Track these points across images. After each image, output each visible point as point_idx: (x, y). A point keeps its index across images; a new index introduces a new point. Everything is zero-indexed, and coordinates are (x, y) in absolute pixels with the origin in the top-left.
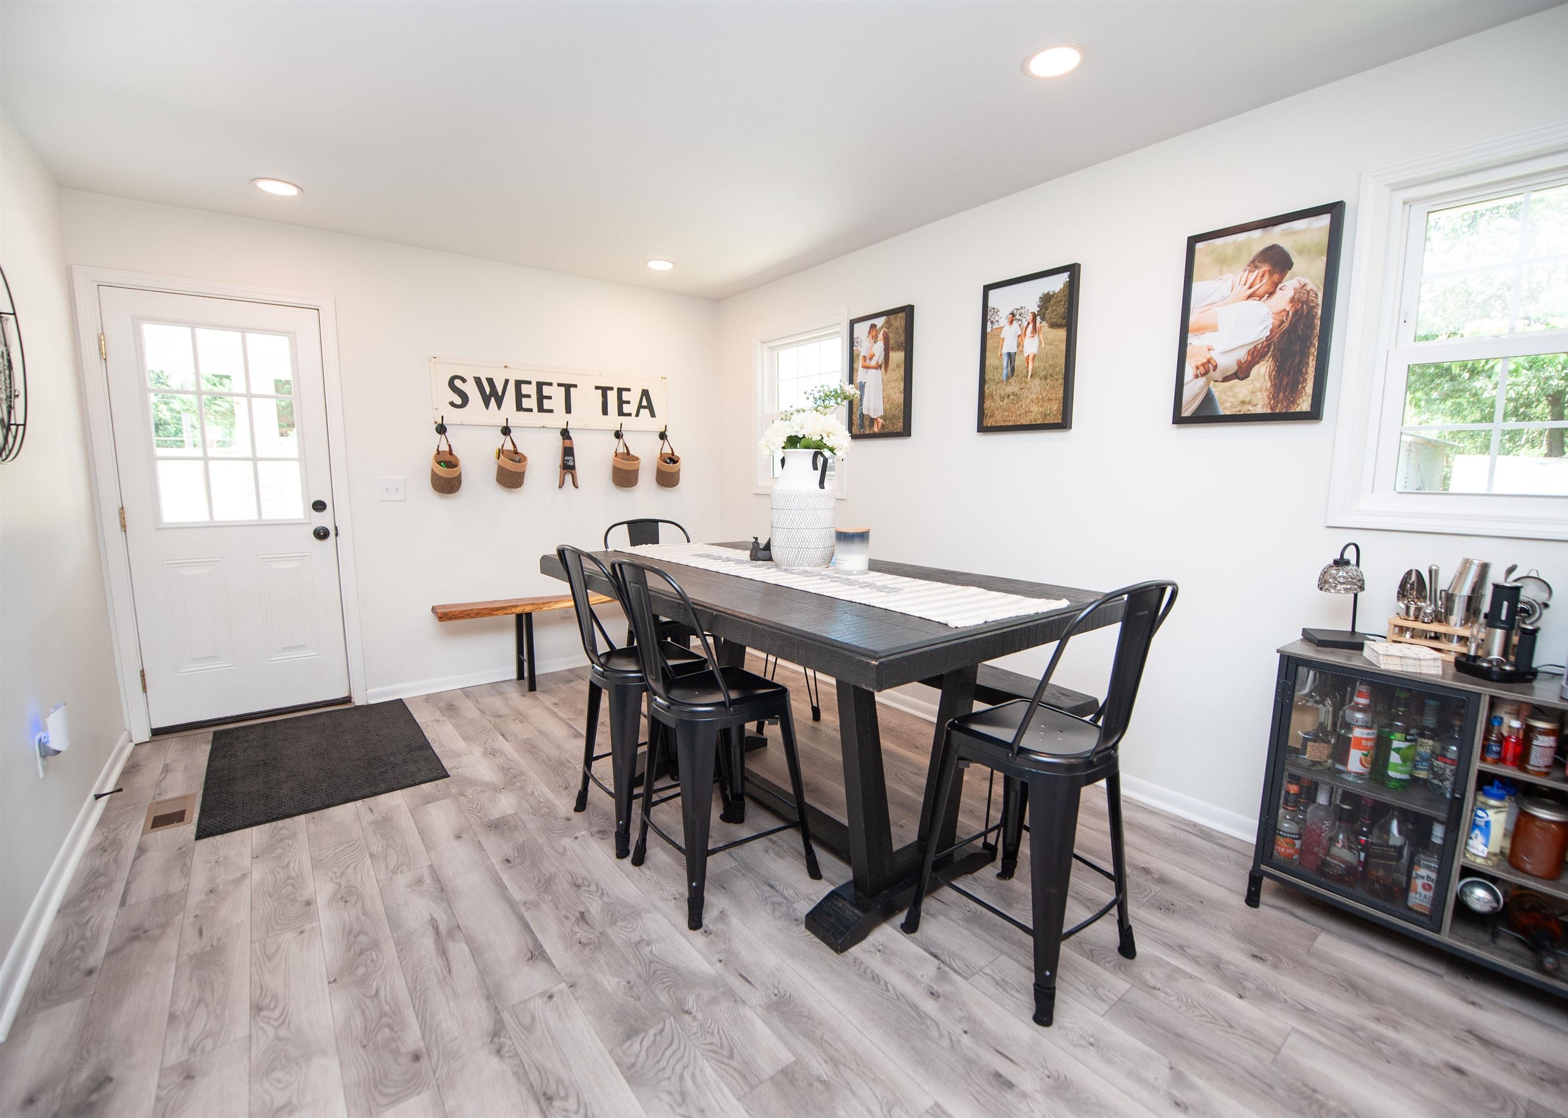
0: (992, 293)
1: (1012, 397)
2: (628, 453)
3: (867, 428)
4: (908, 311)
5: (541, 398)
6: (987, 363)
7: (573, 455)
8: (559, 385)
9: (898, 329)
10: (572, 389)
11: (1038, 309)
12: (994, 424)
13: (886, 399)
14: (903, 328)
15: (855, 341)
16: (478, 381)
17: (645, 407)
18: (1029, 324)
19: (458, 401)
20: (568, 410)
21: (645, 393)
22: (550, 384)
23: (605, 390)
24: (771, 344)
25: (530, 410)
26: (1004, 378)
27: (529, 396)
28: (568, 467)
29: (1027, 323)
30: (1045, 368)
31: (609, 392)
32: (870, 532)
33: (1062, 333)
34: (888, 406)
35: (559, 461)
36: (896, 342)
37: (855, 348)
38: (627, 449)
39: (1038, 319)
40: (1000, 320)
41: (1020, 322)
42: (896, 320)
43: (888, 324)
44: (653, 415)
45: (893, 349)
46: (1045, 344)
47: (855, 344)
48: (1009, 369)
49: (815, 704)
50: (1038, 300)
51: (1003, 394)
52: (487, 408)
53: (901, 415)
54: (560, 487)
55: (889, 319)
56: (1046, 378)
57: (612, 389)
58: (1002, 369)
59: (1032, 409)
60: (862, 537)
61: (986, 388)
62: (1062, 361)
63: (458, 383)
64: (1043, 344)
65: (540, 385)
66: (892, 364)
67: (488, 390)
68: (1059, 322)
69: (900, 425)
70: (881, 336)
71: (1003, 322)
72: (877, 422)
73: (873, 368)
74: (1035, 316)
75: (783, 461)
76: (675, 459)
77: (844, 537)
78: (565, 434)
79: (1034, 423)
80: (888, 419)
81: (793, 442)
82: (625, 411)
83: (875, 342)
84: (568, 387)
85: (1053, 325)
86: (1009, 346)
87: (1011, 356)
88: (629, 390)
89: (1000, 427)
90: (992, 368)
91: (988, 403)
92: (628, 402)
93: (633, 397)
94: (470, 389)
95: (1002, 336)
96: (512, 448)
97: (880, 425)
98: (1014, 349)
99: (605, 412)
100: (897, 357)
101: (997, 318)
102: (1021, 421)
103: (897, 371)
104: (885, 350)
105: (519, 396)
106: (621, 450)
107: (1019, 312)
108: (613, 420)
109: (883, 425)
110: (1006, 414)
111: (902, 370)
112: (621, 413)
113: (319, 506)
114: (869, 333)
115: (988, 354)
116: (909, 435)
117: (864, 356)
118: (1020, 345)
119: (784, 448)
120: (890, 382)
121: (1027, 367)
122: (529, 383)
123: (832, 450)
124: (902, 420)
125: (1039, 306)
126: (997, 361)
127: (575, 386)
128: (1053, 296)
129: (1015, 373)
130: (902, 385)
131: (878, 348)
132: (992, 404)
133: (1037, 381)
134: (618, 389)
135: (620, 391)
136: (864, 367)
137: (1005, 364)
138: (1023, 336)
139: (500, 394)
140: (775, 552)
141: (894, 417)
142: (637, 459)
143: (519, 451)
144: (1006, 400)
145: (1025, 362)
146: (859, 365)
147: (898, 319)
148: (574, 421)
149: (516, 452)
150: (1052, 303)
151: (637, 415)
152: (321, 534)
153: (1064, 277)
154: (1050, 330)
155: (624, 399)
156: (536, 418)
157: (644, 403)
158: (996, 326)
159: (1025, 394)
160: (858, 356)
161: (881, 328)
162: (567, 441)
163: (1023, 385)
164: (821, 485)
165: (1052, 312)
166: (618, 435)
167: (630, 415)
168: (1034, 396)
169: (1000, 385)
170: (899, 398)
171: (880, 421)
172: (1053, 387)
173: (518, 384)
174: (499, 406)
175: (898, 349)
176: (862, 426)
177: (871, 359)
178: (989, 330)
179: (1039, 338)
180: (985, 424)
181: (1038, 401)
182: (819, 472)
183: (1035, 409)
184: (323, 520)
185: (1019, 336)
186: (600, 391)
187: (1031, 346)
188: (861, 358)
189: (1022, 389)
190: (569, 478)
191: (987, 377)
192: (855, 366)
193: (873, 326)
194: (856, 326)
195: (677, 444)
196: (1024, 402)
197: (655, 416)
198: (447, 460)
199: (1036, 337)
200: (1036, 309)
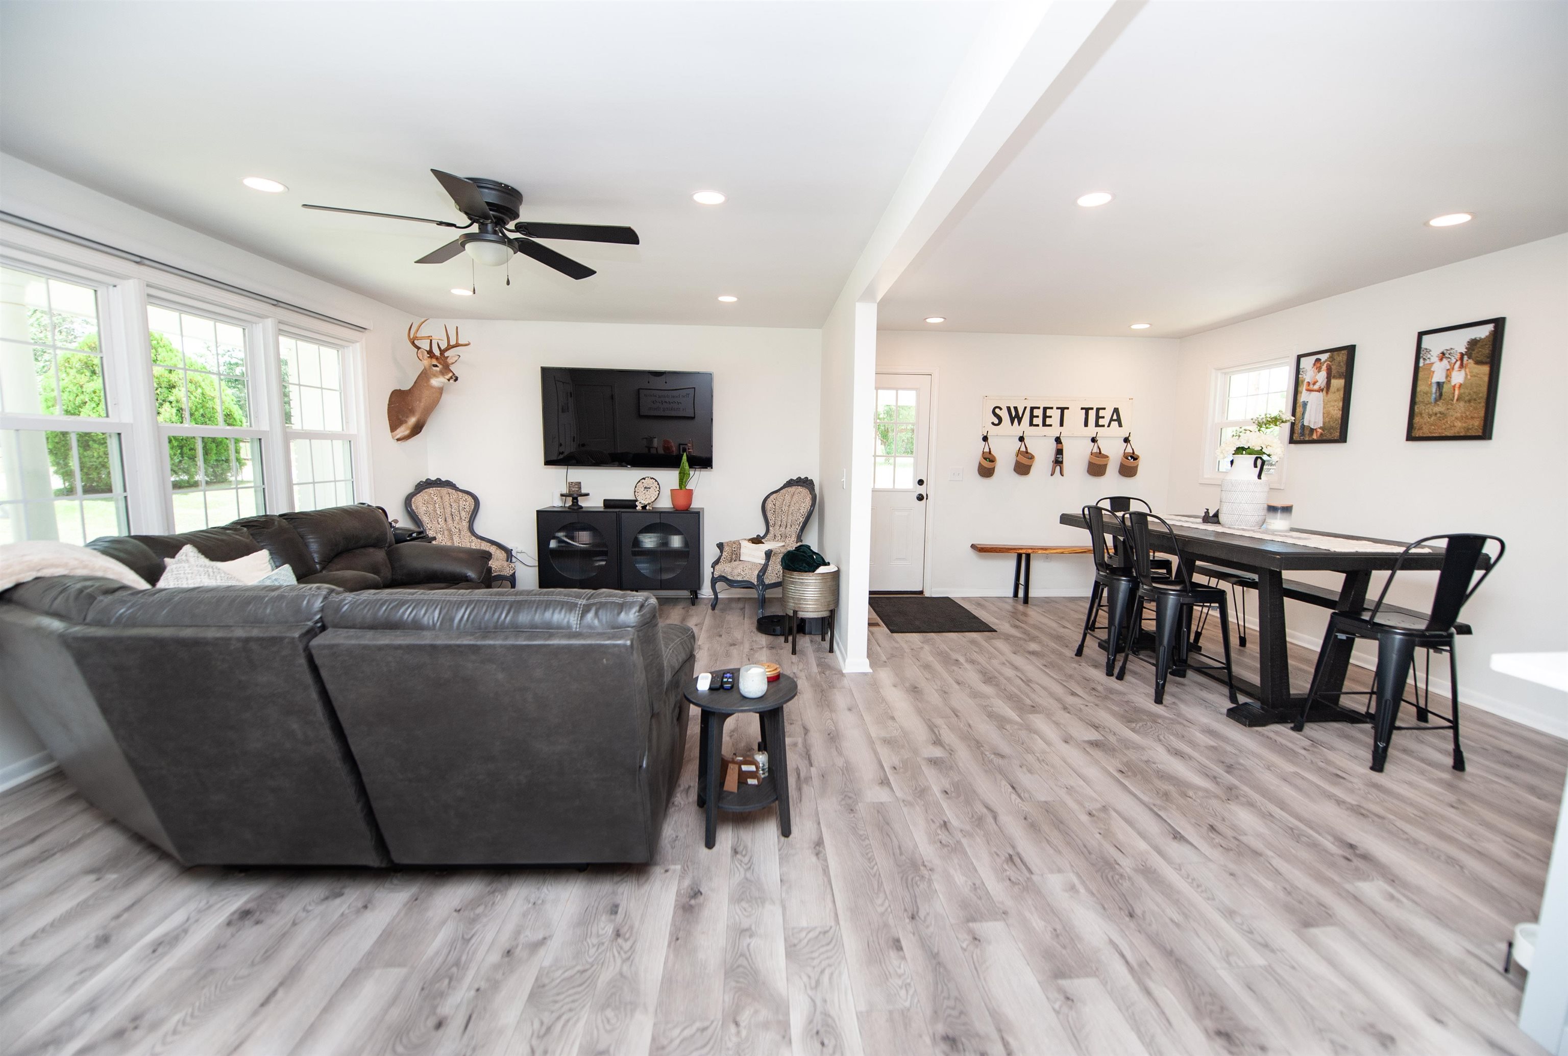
0: (1425, 338)
1: (1438, 415)
2: (1100, 452)
3: (1307, 436)
4: (1350, 351)
5: (1045, 417)
6: (1418, 389)
7: (1062, 454)
8: (1058, 408)
9: (1339, 363)
10: (1065, 411)
11: (1466, 350)
12: (1421, 435)
13: (1326, 415)
14: (1345, 362)
15: (1301, 371)
16: (1009, 409)
17: (1115, 420)
18: (1457, 361)
19: (996, 421)
20: (1062, 425)
21: (1116, 410)
22: (1052, 408)
23: (1087, 410)
24: (1224, 371)
25: (1038, 425)
26: (1432, 400)
27: (1037, 417)
28: (1058, 462)
29: (1455, 360)
30: (1470, 394)
31: (1090, 411)
32: (1294, 507)
33: (1486, 369)
34: (1327, 420)
35: (1053, 458)
36: (1338, 372)
37: (1300, 376)
38: (1100, 450)
39: (1466, 358)
40: (1431, 358)
41: (1449, 360)
42: (1339, 356)
43: (1331, 359)
44: (1120, 425)
45: (1335, 377)
46: (1471, 376)
47: (1301, 373)
48: (1438, 394)
49: (1242, 635)
50: (1466, 344)
51: (1431, 412)
52: (1012, 425)
53: (1338, 427)
54: (1052, 475)
55: (1333, 355)
56: (1469, 401)
57: (1092, 409)
58: (1431, 394)
59: (1456, 424)
60: (1287, 510)
61: (1416, 408)
62: (1484, 389)
63: (997, 411)
64: (1469, 377)
65: (1045, 409)
66: (1332, 389)
67: (1014, 414)
68: (1484, 361)
69: (1337, 435)
70: (1324, 367)
71: (1434, 358)
72: (1317, 432)
73: (1316, 391)
74: (1462, 355)
75: (1232, 462)
76: (1135, 457)
77: (1272, 509)
78: (1058, 440)
79: (1457, 435)
80: (1326, 429)
81: (1240, 450)
82: (1100, 423)
83: (1319, 372)
84: (1063, 410)
85: (1478, 363)
86: (1438, 375)
87: (1439, 385)
88: (1104, 409)
89: (1426, 437)
90: (1422, 393)
91: (1417, 420)
92: (1103, 417)
93: (1107, 414)
94: (1004, 414)
95: (1432, 369)
96: (1025, 450)
97: (1319, 434)
98: (1443, 379)
99: (1086, 425)
100: (1337, 383)
101: (1429, 356)
102: (1446, 433)
103: (1337, 394)
104: (1327, 378)
105: (1032, 417)
106: (1096, 450)
107: (1449, 352)
108: (1092, 430)
109: (1321, 434)
110: (1433, 427)
111: (1342, 393)
112: (1097, 425)
113: (921, 482)
114: (1314, 364)
115: (1419, 383)
116: (1345, 441)
117: (1309, 382)
118: (1448, 376)
119: (1233, 454)
120: (1330, 402)
121: (1454, 393)
122: (1039, 408)
123: (1269, 455)
124: (1339, 431)
125: (1466, 348)
126: (1427, 388)
127: (1068, 408)
128: (1479, 341)
129: (1443, 397)
130: (1341, 404)
131: (1322, 377)
132: (1421, 420)
133: (1462, 404)
134: (1097, 408)
135: (1098, 410)
136: (1308, 390)
137: (1434, 390)
138: (1451, 370)
139: (1021, 416)
140: (1222, 518)
141: (1332, 428)
142: (1107, 457)
143: (1029, 451)
144: (1433, 418)
145: (1452, 390)
146: (1303, 389)
147: (1341, 355)
148: (1065, 432)
149: (1027, 452)
150: (1478, 346)
151: (1109, 426)
152: (920, 498)
153: (1490, 327)
154: (1476, 366)
155: (1100, 415)
156: (1041, 430)
157: (1115, 417)
158: (1428, 362)
159: (1450, 414)
160: (1303, 382)
161: (1325, 362)
162: (1060, 445)
163: (1450, 406)
164: (1259, 477)
165: (1478, 353)
166: (1094, 440)
167: (1103, 426)
168: (1459, 415)
169: (1429, 406)
170: (1337, 414)
171: (1320, 431)
172: (1475, 409)
173: (1032, 409)
174: (1019, 424)
175: (1340, 377)
176: (1302, 434)
177: (1314, 384)
178: (1421, 364)
179: (1465, 371)
180: (1413, 435)
181: (1461, 419)
182: (1258, 469)
183: (1458, 424)
184: (922, 490)
185: (1448, 370)
186: (1084, 411)
187: (1458, 377)
188: (1305, 383)
189: (1448, 409)
190: (1058, 468)
191: (1417, 400)
192: (1300, 389)
193: (1318, 360)
194: (1302, 360)
195: (1137, 446)
196: (1449, 420)
197: (1122, 426)
198: (989, 457)
199: (1463, 372)
200: (1464, 350)
